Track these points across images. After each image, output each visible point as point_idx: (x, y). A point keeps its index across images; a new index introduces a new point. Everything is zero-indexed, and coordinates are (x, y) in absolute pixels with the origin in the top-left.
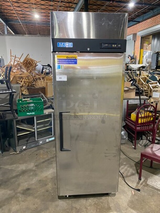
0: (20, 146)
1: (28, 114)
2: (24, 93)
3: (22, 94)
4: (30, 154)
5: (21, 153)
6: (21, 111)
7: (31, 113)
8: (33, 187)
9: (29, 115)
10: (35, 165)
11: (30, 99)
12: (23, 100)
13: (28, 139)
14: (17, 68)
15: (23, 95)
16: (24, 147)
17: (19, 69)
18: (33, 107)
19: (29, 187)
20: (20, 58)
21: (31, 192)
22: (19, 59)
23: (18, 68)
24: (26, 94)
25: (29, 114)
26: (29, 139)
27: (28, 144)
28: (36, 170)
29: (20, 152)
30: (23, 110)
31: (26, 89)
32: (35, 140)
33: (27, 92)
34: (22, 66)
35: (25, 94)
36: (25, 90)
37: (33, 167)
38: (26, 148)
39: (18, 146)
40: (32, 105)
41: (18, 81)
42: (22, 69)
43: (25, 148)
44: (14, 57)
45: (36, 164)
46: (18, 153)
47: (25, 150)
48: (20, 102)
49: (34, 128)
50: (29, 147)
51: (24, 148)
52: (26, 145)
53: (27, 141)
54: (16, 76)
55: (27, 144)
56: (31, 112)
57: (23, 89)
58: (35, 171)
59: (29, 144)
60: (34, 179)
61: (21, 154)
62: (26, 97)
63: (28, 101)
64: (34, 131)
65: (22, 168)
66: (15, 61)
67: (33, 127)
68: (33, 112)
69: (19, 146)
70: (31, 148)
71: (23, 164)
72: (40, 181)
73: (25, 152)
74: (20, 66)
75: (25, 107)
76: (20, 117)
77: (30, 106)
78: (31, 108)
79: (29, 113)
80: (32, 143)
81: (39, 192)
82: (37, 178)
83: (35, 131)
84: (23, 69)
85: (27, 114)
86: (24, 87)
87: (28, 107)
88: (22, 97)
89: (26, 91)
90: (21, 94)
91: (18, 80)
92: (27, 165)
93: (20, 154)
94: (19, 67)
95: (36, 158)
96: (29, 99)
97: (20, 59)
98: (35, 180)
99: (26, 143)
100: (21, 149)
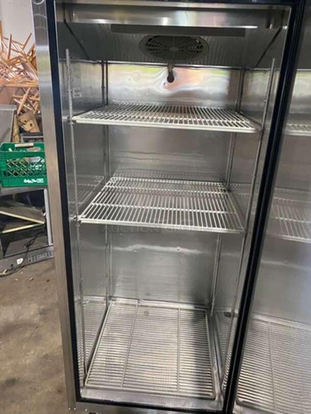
0: (9, 258)
1: (27, 183)
2: (27, 127)
3: (21, 131)
4: (32, 280)
5: (11, 274)
6: (9, 175)
7: (34, 181)
8: (27, 375)
9: (30, 184)
10: (39, 308)
11: (35, 145)
12: (16, 146)
13: (31, 241)
14: (16, 67)
15: (25, 133)
16: (18, 260)
17: (22, 71)
18: (40, 166)
19: (16, 376)
20: (24, 44)
21: (17, 390)
22: (22, 47)
23: (19, 69)
24: (31, 132)
25: (29, 181)
26: (34, 239)
27: (29, 253)
28: (41, 323)
29: (9, 273)
30: (14, 172)
31: (32, 119)
32: (48, 244)
33: (35, 126)
34: (27, 64)
35: (29, 132)
36: (31, 122)
37: (34, 316)
38: (23, 261)
39: (4, 258)
40: (38, 159)
41: (15, 100)
42: (28, 71)
43: (21, 262)
44: (9, 41)
45: (42, 307)
46: (4, 273)
47: (21, 266)
48: (10, 150)
49: (44, 215)
50: (32, 260)
51: (18, 263)
52: (25, 255)
53: (28, 246)
54: (7, 85)
55: (28, 251)
56: (33, 178)
57: (23, 118)
58: (37, 328)
59: (32, 252)
60: (32, 352)
61: (11, 276)
62: (31, 139)
63: (29, 150)
64: (43, 223)
65: (6, 317)
66: (12, 51)
67: (42, 213)
68: (38, 178)
69: (6, 257)
70: (36, 262)
71: (12, 304)
72: (46, 357)
73: (21, 272)
74: (22, 62)
75: (19, 165)
76: (7, 189)
77: (34, 161)
78: (34, 168)
79: (31, 180)
80: (39, 250)
81: (39, 394)
82: (39, 348)
83: (46, 223)
84: (31, 72)
85: (25, 181)
86: (27, 114)
87: (26, 164)
88: (22, 137)
89: (33, 125)
90: (16, 130)
91: (15, 96)
92: (20, 308)
93: (8, 277)
94: (21, 67)
95: (46, 290)
96: (32, 144)
97: (24, 46)
98: (33, 355)
99: (26, 250)
100: (12, 265)
